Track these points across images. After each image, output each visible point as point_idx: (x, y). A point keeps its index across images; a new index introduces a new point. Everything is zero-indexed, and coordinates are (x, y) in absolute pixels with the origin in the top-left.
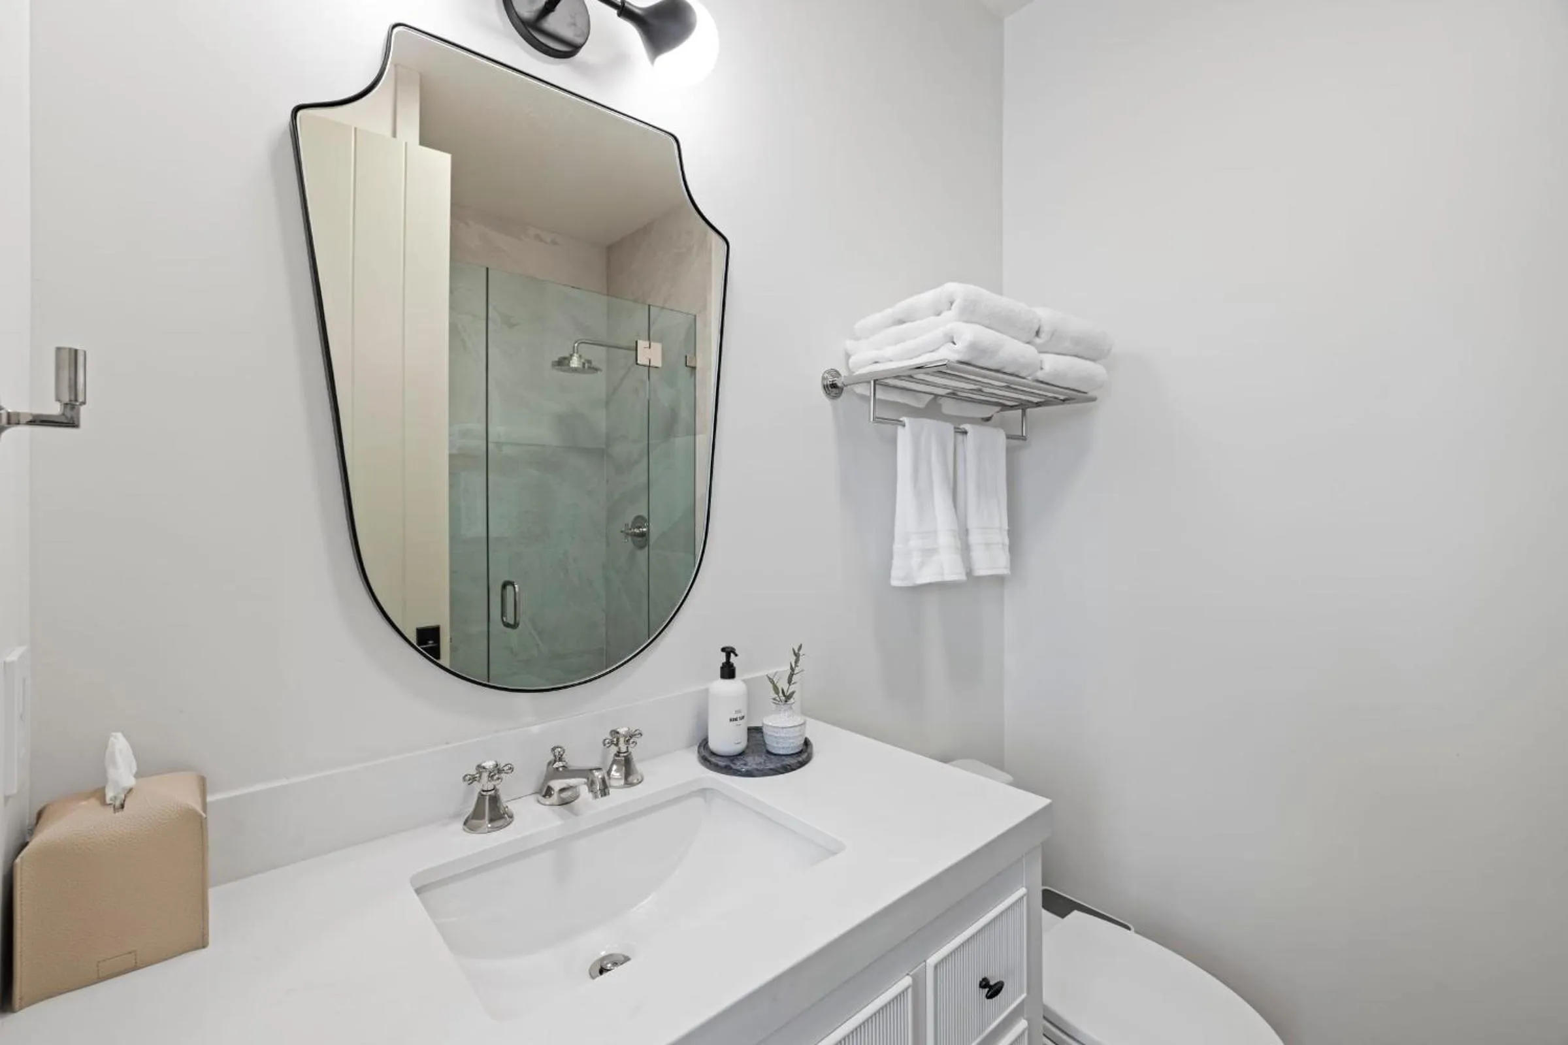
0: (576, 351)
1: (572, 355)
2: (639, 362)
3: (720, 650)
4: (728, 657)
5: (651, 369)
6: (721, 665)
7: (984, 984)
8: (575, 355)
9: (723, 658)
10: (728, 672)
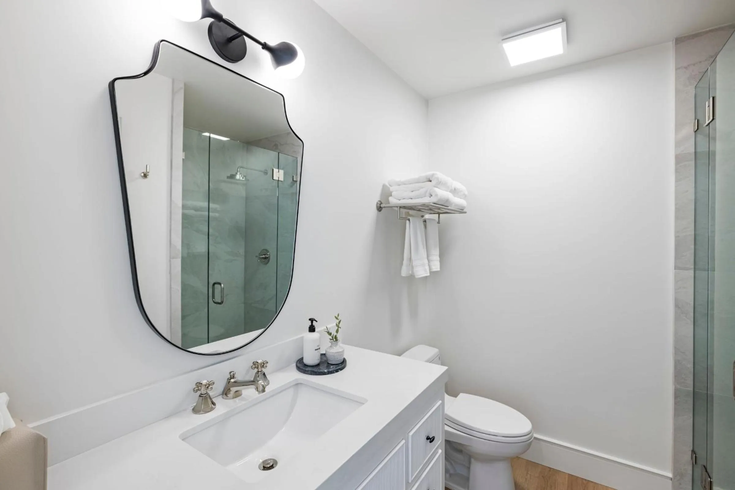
0: (239, 171)
1: (237, 174)
2: (274, 179)
3: (308, 319)
4: (312, 322)
5: (279, 182)
6: (309, 326)
7: (428, 438)
8: (238, 173)
9: (309, 323)
10: (312, 329)
